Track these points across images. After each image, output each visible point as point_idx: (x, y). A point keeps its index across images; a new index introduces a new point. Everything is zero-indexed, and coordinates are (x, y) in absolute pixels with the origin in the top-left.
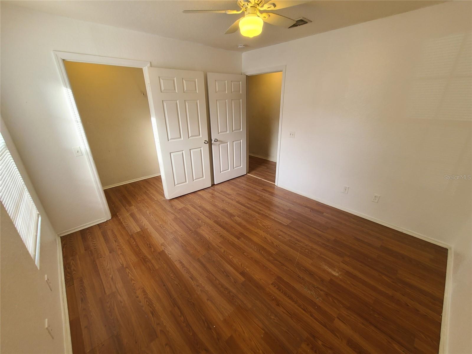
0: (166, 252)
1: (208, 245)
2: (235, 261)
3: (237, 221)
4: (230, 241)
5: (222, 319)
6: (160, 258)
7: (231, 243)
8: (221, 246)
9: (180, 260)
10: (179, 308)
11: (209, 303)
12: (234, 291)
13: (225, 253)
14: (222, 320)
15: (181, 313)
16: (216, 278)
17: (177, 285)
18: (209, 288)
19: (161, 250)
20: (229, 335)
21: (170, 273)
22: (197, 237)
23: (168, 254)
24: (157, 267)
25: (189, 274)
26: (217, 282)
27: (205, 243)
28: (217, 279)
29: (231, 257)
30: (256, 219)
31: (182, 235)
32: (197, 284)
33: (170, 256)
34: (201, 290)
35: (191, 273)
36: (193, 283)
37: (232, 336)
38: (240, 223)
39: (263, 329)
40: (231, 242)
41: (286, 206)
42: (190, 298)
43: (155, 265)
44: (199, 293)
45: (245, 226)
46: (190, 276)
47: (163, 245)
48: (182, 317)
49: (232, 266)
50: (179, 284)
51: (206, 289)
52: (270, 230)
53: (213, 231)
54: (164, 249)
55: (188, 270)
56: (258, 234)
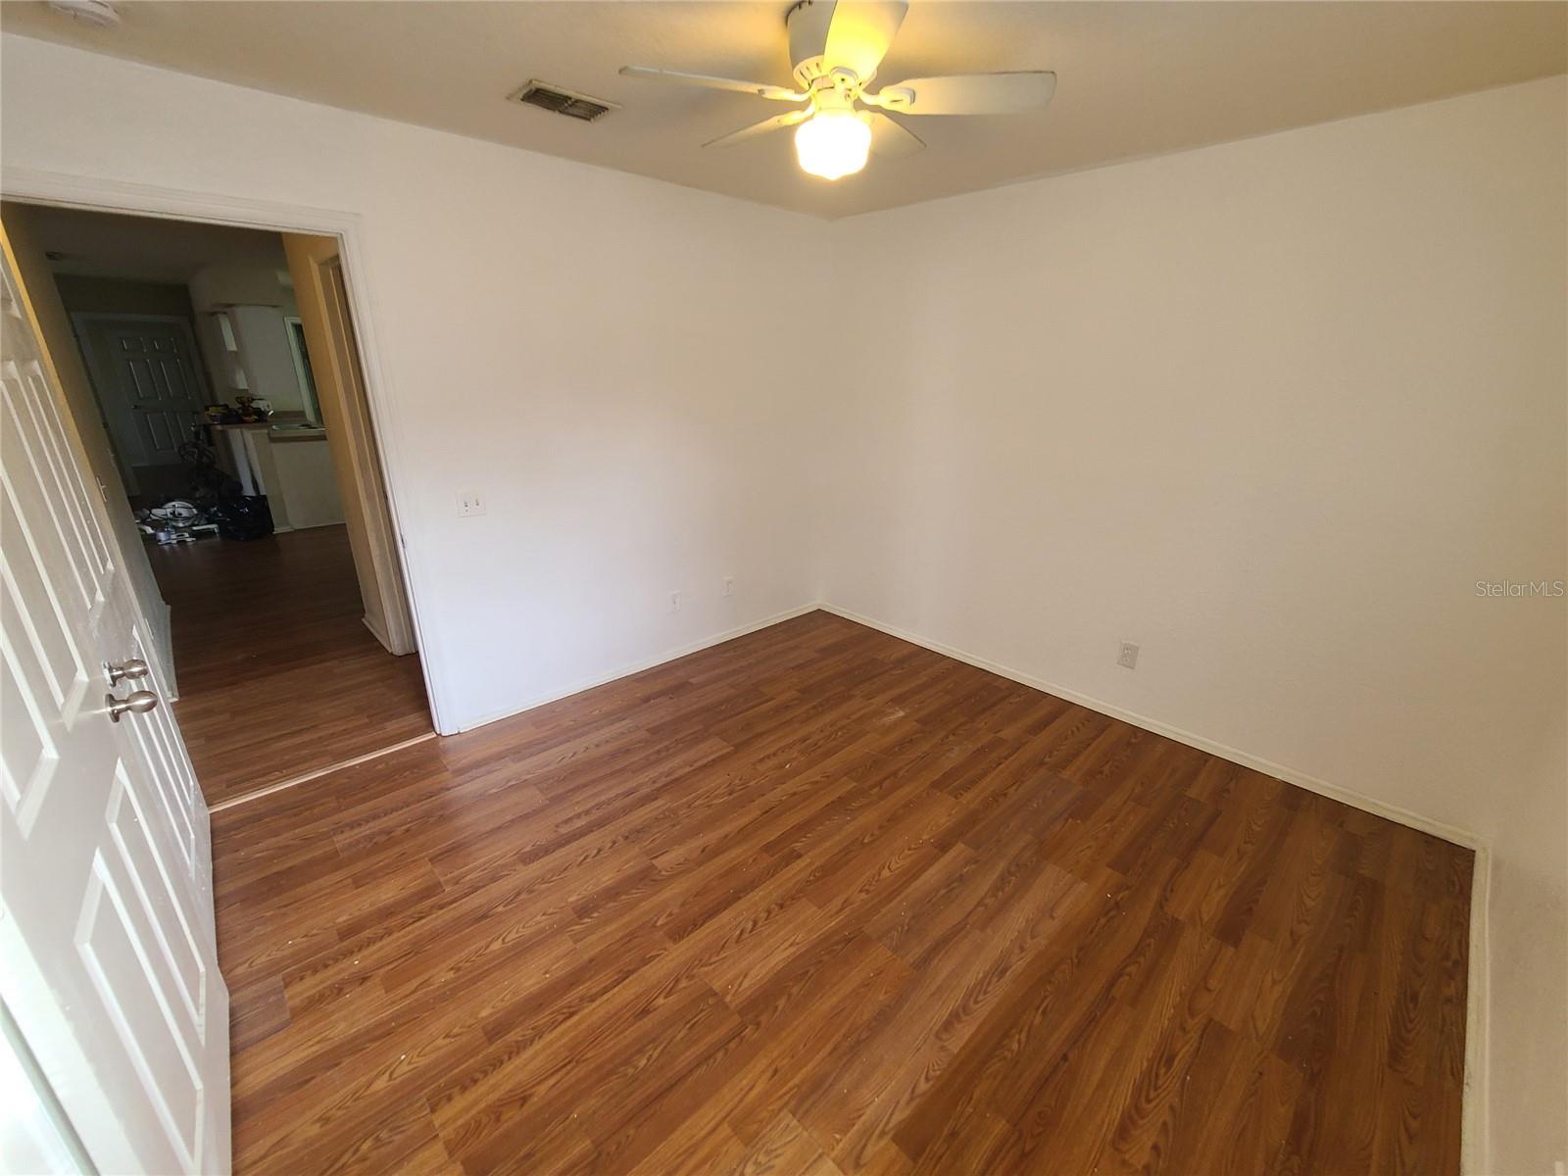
0: (900, 1115)
1: (837, 943)
2: (898, 863)
3: (686, 860)
4: (812, 878)
5: (1084, 884)
6: (946, 1132)
7: (817, 874)
8: (837, 903)
9: (938, 1032)
10: (1111, 985)
11: (1059, 913)
12: (1002, 865)
13: (872, 888)
14: (1086, 884)
15: (1121, 975)
16: (979, 904)
17: (1044, 1012)
18: (1017, 919)
19: (894, 1148)
20: (1110, 870)
21: (1006, 1053)
22: (790, 995)
23: (912, 1099)
24: (1000, 1127)
25: (989, 984)
26: (989, 901)
27: (826, 958)
28: (983, 899)
29: (886, 873)
30: (689, 806)
31: (771, 1070)
32: (1017, 951)
33: (923, 1086)
34: (1032, 938)
35: (985, 977)
36: (1018, 965)
37: (1109, 866)
38: (703, 851)
39: (1067, 820)
40: (815, 876)
41: (623, 733)
42: (1069, 961)
43: (988, 1144)
44: (1044, 942)
45: (726, 836)
46: (995, 979)
47: (859, 1157)
48: (1128, 970)
49: (923, 869)
50: (1038, 1008)
51: (1024, 924)
52: (752, 783)
53: (746, 935)
54: (883, 1133)
55: (972, 992)
56: (771, 809)
